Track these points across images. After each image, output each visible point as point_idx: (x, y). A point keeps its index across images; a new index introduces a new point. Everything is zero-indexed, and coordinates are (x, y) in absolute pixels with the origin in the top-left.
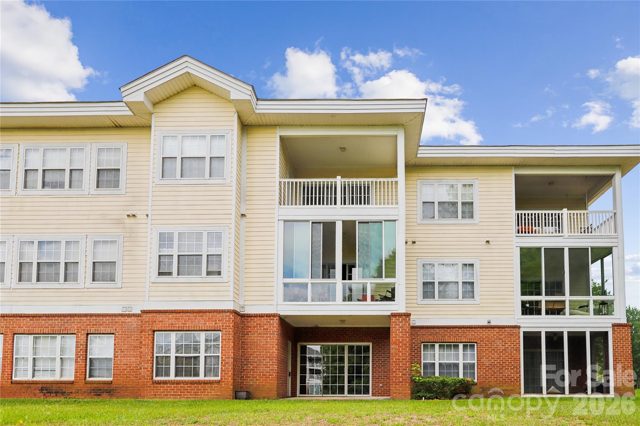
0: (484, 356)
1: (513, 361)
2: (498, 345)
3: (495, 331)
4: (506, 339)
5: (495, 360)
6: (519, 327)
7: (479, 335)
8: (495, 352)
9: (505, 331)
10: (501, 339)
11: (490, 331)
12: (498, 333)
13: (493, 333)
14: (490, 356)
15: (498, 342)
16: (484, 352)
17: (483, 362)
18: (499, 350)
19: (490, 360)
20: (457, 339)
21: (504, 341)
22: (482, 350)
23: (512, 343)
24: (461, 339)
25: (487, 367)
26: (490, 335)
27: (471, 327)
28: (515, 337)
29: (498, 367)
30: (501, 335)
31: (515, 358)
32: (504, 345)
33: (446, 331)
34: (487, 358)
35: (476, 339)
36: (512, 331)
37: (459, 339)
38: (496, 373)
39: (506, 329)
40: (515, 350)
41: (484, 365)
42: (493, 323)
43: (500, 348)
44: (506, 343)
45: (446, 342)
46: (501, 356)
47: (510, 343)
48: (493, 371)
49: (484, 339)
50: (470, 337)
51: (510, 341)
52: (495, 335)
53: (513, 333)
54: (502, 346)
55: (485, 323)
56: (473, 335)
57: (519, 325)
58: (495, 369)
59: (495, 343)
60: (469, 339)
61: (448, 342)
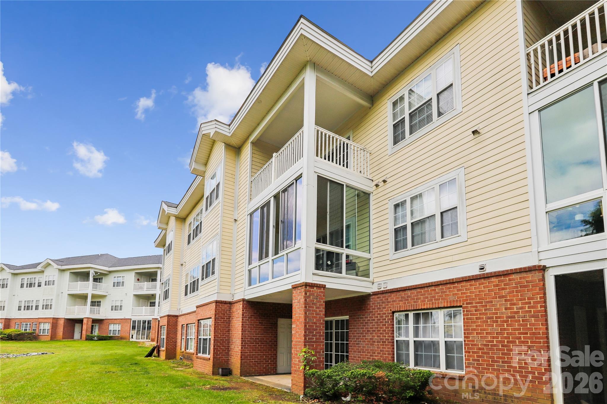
0: (474, 330)
1: (529, 338)
2: (498, 309)
3: (493, 282)
4: (514, 296)
5: (494, 338)
6: (543, 269)
7: (464, 293)
8: (494, 322)
9: (510, 280)
10: (503, 297)
11: (482, 284)
12: (497, 285)
13: (487, 287)
14: (484, 330)
15: (498, 303)
16: (475, 322)
17: (473, 341)
18: (499, 317)
19: (485, 337)
20: (433, 304)
21: (509, 300)
22: (470, 319)
23: (526, 303)
24: (438, 303)
25: (480, 349)
26: (482, 291)
27: (451, 282)
28: (532, 290)
29: (500, 350)
30: (503, 289)
31: (534, 334)
32: (510, 309)
33: (420, 292)
34: (480, 333)
35: (460, 301)
36: (524, 278)
37: (435, 303)
38: (497, 362)
39: (513, 276)
40: (533, 316)
41: (475, 345)
42: (489, 270)
43: (502, 313)
44: (514, 304)
45: (421, 309)
46: (505, 329)
47: (522, 304)
48: (490, 357)
49: (473, 299)
50: (451, 298)
51: (521, 300)
52: (492, 290)
53: (527, 282)
54: (506, 309)
55: (476, 272)
56: (456, 294)
57: (542, 263)
58: (494, 354)
59: (493, 305)
60: (450, 302)
61: (424, 309)
